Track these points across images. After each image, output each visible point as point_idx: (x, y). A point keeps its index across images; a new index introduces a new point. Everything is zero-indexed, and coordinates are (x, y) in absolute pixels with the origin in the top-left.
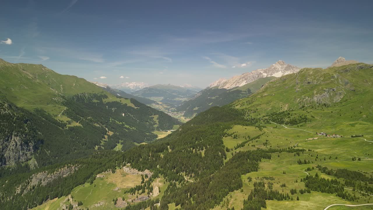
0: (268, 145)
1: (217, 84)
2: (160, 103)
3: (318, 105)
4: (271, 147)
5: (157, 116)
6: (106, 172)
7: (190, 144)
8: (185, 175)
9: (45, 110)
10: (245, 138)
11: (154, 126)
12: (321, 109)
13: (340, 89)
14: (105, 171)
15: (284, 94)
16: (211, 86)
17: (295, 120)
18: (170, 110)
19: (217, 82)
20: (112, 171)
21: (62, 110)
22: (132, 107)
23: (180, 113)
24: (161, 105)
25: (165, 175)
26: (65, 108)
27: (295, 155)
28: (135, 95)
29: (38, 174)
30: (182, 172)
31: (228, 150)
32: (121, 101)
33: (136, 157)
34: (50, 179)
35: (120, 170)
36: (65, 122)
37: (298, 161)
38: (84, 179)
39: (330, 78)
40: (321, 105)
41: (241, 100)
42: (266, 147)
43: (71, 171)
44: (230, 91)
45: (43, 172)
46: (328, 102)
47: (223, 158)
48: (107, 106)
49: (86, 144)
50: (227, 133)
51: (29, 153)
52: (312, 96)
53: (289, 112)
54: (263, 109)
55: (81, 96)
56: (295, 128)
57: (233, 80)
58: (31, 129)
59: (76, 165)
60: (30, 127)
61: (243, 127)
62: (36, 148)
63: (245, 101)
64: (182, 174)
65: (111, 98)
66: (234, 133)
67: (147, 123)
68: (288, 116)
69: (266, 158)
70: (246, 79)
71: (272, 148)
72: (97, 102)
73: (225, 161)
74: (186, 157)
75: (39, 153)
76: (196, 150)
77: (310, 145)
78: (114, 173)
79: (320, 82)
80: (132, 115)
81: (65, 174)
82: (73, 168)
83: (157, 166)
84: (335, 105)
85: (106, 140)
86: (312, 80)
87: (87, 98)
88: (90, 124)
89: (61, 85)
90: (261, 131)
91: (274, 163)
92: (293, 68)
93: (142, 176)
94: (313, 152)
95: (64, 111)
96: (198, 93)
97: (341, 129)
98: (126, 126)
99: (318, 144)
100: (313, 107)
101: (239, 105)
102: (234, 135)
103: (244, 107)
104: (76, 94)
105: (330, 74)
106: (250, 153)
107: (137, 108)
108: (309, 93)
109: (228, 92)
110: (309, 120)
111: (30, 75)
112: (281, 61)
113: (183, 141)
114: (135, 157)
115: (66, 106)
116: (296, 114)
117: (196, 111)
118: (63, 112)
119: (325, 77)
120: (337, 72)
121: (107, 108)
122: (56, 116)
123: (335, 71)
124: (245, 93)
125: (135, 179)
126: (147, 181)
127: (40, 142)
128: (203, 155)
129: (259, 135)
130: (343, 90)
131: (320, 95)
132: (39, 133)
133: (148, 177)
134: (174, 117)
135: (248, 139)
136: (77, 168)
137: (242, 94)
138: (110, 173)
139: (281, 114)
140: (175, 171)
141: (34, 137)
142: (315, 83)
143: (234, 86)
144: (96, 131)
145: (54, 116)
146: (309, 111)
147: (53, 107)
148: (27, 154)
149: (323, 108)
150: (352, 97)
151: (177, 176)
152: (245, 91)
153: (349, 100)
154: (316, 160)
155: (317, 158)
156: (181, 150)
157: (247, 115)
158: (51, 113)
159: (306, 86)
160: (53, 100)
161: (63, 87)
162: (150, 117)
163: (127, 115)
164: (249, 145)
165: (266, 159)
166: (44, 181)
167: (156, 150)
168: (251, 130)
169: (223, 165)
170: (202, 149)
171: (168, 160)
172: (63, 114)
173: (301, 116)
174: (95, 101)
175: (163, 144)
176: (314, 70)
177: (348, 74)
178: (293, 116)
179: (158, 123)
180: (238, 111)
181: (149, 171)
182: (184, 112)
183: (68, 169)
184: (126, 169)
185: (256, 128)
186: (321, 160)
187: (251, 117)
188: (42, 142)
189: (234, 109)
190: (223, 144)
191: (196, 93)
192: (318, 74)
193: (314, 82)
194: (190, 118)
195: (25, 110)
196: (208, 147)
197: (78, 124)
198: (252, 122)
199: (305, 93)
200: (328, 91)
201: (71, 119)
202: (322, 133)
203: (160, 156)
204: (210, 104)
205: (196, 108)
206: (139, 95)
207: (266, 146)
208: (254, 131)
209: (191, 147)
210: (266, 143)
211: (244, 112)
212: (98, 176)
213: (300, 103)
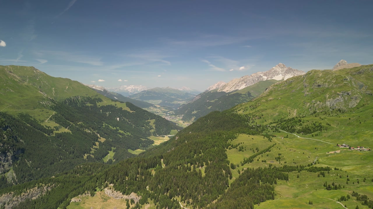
0: (282, 160)
1: (216, 87)
2: (158, 106)
3: (331, 110)
4: (286, 162)
5: (154, 120)
6: (84, 194)
7: (187, 158)
8: (181, 201)
9: (31, 115)
10: (253, 151)
11: (150, 131)
12: (336, 115)
13: (355, 93)
14: (82, 194)
15: (291, 98)
16: (209, 89)
17: (308, 128)
18: (168, 114)
19: (216, 85)
20: (90, 193)
21: (50, 115)
22: (127, 111)
23: (178, 117)
24: (159, 108)
25: (156, 200)
26: (54, 113)
27: (319, 176)
28: (133, 98)
29: (2, 196)
30: (177, 196)
31: (233, 167)
32: (116, 104)
33: (121, 176)
34: (16, 202)
35: (101, 192)
36: (52, 128)
37: (324, 184)
38: (57, 203)
39: (342, 81)
40: (335, 110)
41: (244, 104)
42: (280, 163)
43: (42, 192)
44: (230, 94)
45: (8, 193)
46: (343, 107)
47: (228, 177)
48: (101, 110)
49: (73, 153)
50: (232, 145)
51: (6, 164)
52: (324, 100)
53: (300, 119)
54: (269, 115)
55: (73, 99)
56: (309, 137)
57: (232, 84)
58: (11, 137)
59: (49, 184)
60: (9, 135)
61: (249, 136)
62: (15, 158)
63: (248, 106)
64: (176, 200)
65: (106, 102)
66: (239, 144)
67: (143, 128)
68: (299, 124)
69: (282, 179)
70: (245, 83)
71: (288, 164)
72: (91, 106)
73: (231, 182)
74: (183, 177)
75: (18, 164)
76: (194, 167)
77: (334, 160)
78: (93, 196)
79: (332, 85)
80: (128, 120)
81: (34, 196)
82: (45, 188)
83: (146, 188)
84: (351, 110)
85: (97, 147)
86: (322, 82)
87: (80, 101)
88: (80, 130)
89: (53, 88)
90: (271, 141)
91: (293, 187)
92: (293, 71)
93: (127, 200)
94: (341, 172)
95: (53, 115)
96: (197, 96)
97: (365, 140)
98: (120, 131)
99: (343, 160)
100: (325, 113)
101: (242, 109)
102: (240, 147)
103: (247, 112)
104: (69, 98)
105: (342, 76)
106: (262, 172)
107: (132, 112)
108: (320, 97)
109: (227, 95)
110: (324, 128)
111: (18, 77)
112: (282, 64)
113: (179, 154)
114: (119, 175)
115: (54, 110)
116: (308, 121)
117: (194, 115)
118: (52, 117)
119: (337, 79)
120: (350, 74)
121: (101, 112)
122: (43, 121)
123: (347, 73)
124: (244, 96)
125: (118, 204)
126: (133, 207)
127: (20, 151)
128: (203, 174)
129: (269, 146)
130: (359, 94)
131: (333, 99)
132: (21, 140)
133: (134, 203)
134: (172, 121)
135: (256, 152)
136: (50, 188)
137: (242, 97)
138: (89, 196)
139: (291, 121)
140: (168, 194)
141: (13, 146)
142: (327, 86)
143: (233, 89)
144: (86, 138)
145: (40, 122)
146: (323, 117)
147: (40, 111)
148: (5, 165)
149: (338, 114)
150: (369, 102)
151: (171, 201)
152: (245, 95)
153: (366, 105)
154: (347, 183)
155: (348, 180)
156: (177, 167)
157: (251, 121)
158: (37, 118)
159: (316, 90)
160: (41, 104)
161: (55, 90)
162: (146, 121)
163: (122, 120)
164: (258, 160)
165: (282, 181)
166: (8, 205)
167: (147, 165)
168: (259, 140)
169: (228, 187)
170: (202, 166)
171: (160, 180)
172: (51, 119)
173: (315, 123)
174: (89, 104)
175: (155, 157)
176: (323, 72)
177: (362, 77)
178: (305, 124)
179: (154, 127)
180: (241, 116)
181: (136, 194)
182: (183, 115)
183: (39, 189)
184: (107, 191)
185: (264, 138)
186: (353, 183)
187: (256, 123)
188: (23, 151)
189: (236, 115)
190: (227, 158)
191: (195, 96)
192: (329, 76)
193: (325, 85)
194: (188, 122)
195: (8, 115)
196: (209, 162)
197: (66, 130)
198: (258, 130)
199: (315, 97)
200: (343, 95)
201: (60, 124)
202: (344, 145)
203: (151, 173)
204: (209, 108)
205: (195, 112)
206: (137, 99)
207: (279, 161)
208: (263, 142)
209: (189, 163)
210: (279, 158)
211: (248, 118)
212: (73, 200)
213: (311, 108)
